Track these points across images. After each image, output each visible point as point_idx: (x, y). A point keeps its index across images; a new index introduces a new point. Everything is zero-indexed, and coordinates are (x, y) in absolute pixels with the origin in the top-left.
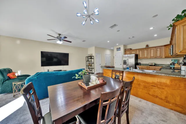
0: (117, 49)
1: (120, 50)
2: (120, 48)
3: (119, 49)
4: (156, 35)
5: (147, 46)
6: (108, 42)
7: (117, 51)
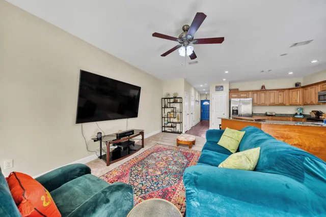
0: (217, 87)
1: (222, 90)
2: (222, 87)
3: (219, 88)
4: (291, 73)
5: (263, 87)
6: (227, 72)
7: (217, 90)
